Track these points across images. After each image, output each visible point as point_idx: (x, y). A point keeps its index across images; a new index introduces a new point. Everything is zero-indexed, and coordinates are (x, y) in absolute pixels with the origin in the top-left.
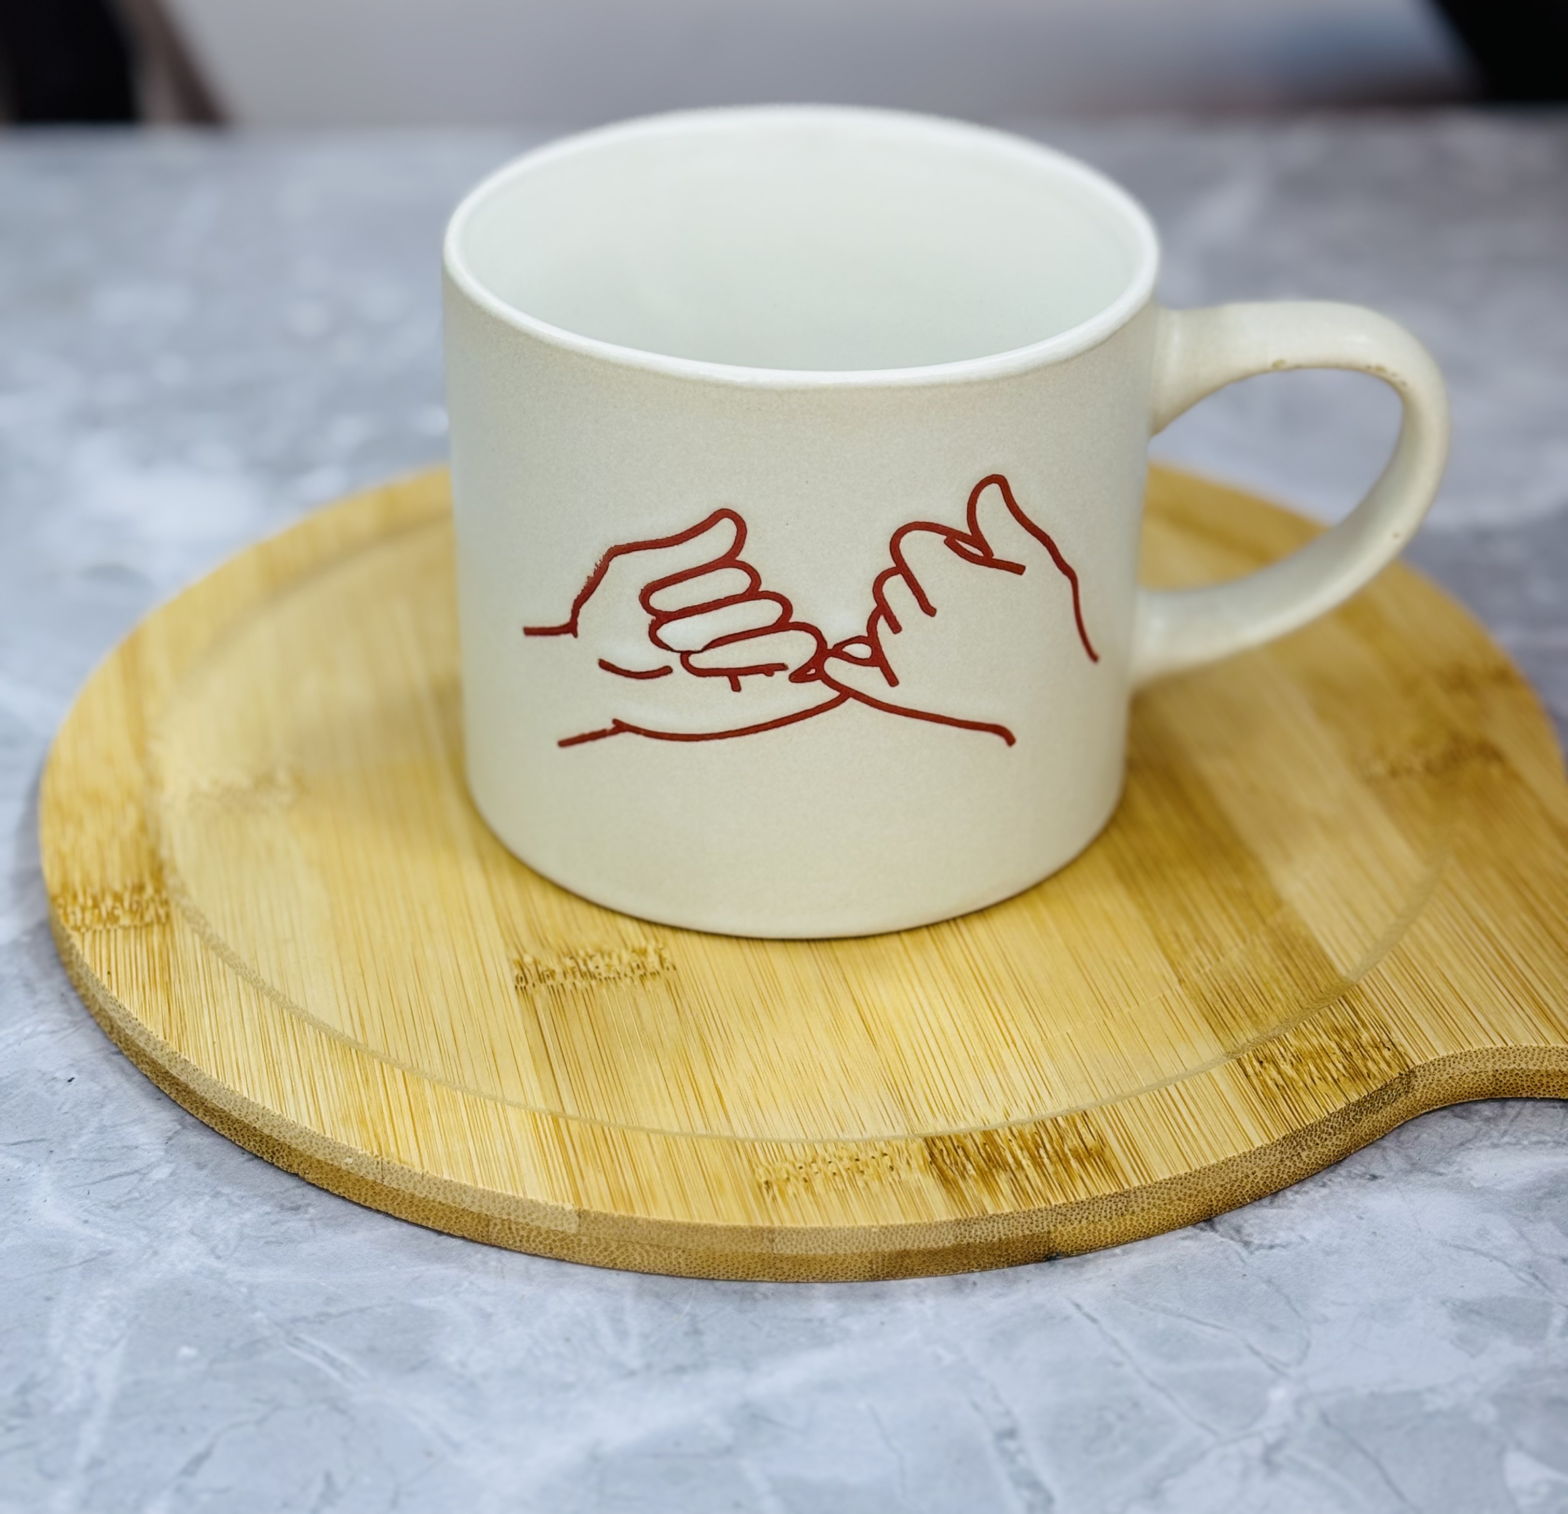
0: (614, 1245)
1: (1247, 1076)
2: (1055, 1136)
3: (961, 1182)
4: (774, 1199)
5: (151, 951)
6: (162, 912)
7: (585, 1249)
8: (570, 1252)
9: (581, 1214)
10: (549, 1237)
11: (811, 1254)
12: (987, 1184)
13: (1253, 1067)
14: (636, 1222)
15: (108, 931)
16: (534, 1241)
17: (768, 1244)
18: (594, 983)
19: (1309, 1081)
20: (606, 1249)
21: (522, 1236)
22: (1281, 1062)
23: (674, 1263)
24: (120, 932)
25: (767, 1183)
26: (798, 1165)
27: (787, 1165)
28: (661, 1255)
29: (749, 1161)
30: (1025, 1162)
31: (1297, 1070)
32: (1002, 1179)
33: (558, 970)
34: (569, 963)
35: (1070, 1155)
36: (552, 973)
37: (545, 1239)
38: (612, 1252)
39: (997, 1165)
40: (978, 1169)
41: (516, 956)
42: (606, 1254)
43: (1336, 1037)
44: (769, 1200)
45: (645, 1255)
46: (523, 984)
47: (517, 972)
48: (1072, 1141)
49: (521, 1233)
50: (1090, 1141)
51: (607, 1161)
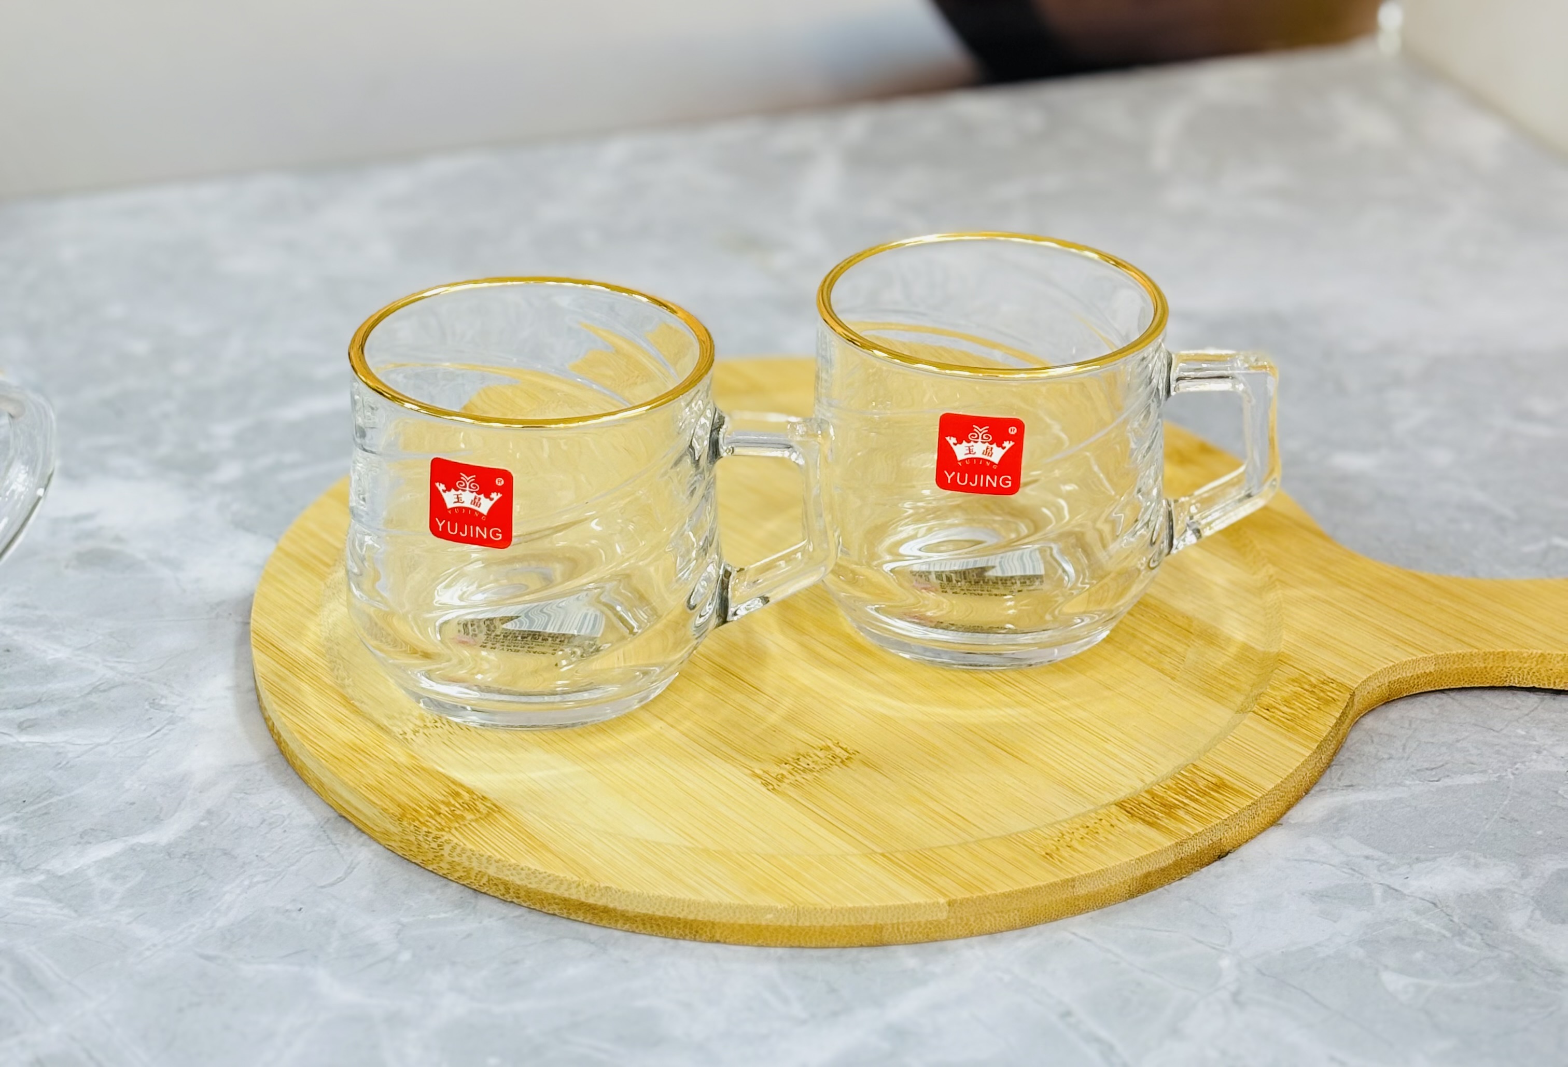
0: (972, 919)
1: (1267, 720)
2: (1189, 782)
3: (1159, 821)
4: (1061, 862)
5: (509, 831)
6: (489, 805)
7: (952, 929)
8: (942, 934)
9: (950, 904)
10: (926, 927)
11: (1096, 889)
12: (1175, 819)
13: (1265, 713)
14: (988, 898)
15: (465, 825)
16: (915, 933)
17: (1071, 890)
18: (815, 774)
19: (1304, 713)
20: (966, 924)
21: (907, 932)
22: (1278, 706)
23: (1012, 920)
24: (473, 824)
25: (1047, 854)
26: (1056, 839)
27: (1050, 842)
28: (1003, 917)
29: (1025, 845)
30: (1186, 801)
31: (1292, 708)
32: (1181, 813)
33: (785, 773)
34: (787, 766)
35: (1207, 790)
36: (782, 775)
37: (924, 929)
38: (971, 925)
39: (1171, 807)
40: (1161, 812)
41: (749, 772)
42: (966, 927)
43: (1296, 684)
44: (1058, 863)
45: (993, 920)
46: (771, 787)
47: (759, 781)
48: (1202, 784)
49: (907, 929)
50: (1214, 780)
51: (939, 869)
